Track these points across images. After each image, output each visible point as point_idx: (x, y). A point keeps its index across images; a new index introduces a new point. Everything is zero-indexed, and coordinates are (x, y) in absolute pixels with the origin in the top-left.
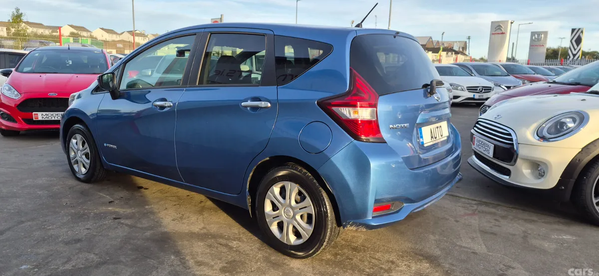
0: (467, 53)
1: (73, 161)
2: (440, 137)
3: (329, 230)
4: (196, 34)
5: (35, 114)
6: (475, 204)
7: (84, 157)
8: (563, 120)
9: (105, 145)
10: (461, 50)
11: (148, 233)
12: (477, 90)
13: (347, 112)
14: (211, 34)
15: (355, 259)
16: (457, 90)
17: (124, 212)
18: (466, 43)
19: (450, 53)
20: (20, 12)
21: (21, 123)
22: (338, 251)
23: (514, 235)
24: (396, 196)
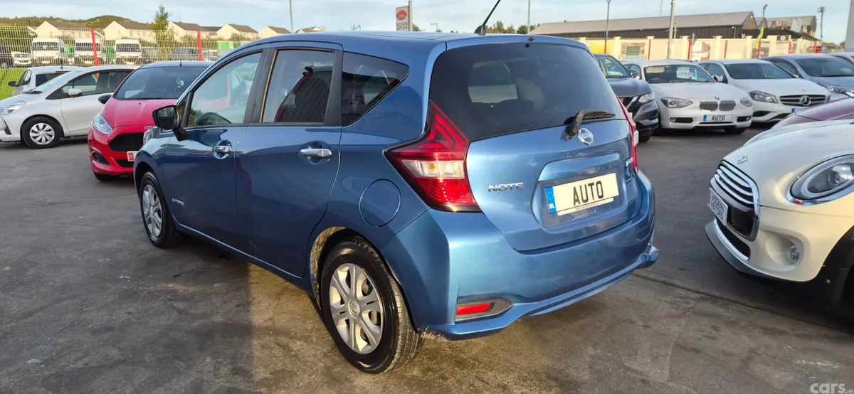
0: (817, 35)
1: (147, 219)
2: (597, 198)
3: (400, 337)
4: (261, 52)
5: (129, 154)
6: (693, 299)
7: (156, 214)
8: (835, 169)
9: (173, 200)
10: (805, 30)
11: (196, 324)
12: (798, 101)
13: (423, 169)
14: (279, 50)
15: (452, 379)
16: (765, 101)
17: (185, 291)
18: (814, 19)
19: (783, 38)
20: (165, 11)
21: (114, 165)
22: (434, 364)
23: (731, 355)
24: (495, 291)
